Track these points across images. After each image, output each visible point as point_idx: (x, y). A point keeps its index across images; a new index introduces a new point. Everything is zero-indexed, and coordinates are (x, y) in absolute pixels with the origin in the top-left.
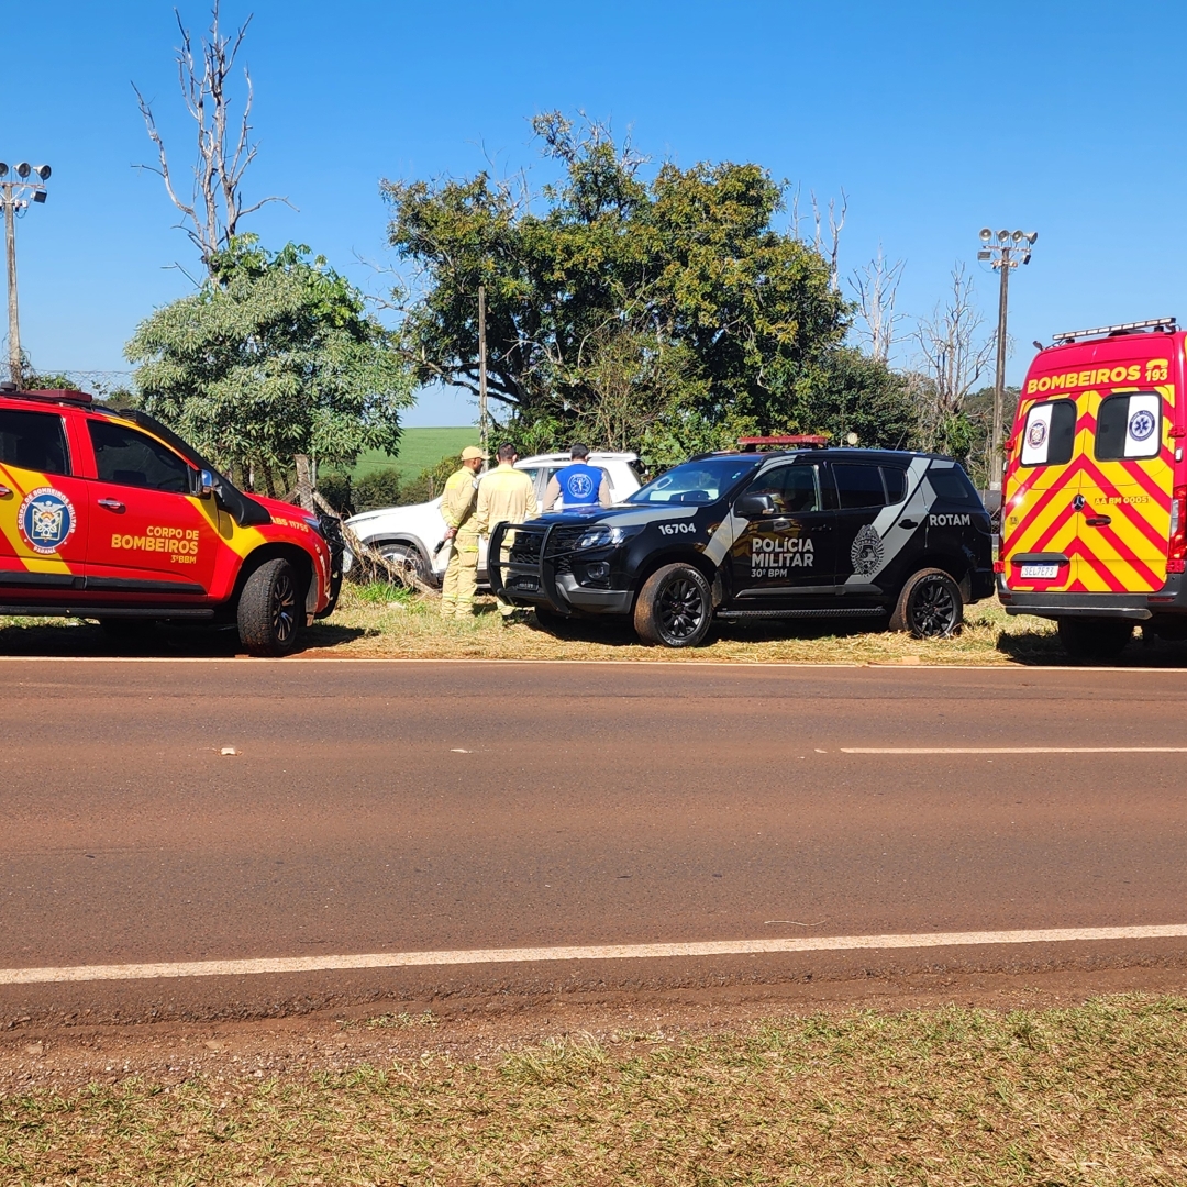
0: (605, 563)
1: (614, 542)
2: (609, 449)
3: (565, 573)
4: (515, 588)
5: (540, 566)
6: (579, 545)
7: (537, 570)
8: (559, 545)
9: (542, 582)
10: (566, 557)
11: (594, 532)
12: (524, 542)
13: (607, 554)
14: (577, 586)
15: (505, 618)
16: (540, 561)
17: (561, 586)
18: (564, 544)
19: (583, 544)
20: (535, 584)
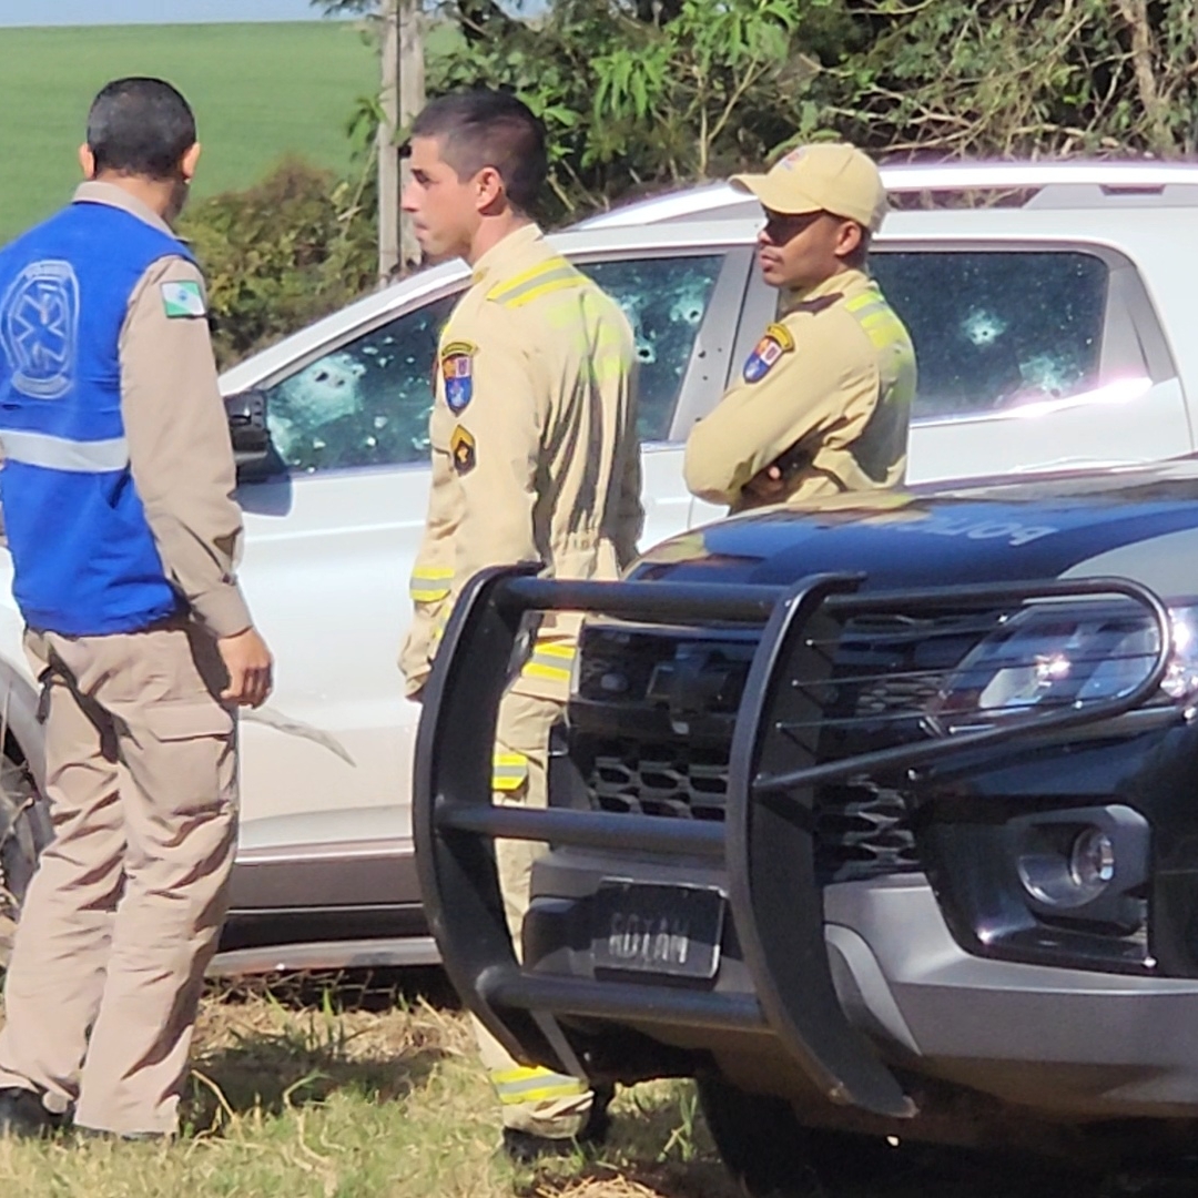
0: (1121, 813)
1: (1174, 686)
2: (1138, 145)
3: (883, 872)
4: (582, 962)
5: (731, 832)
6: (963, 703)
7: (711, 856)
8: (845, 703)
9: (744, 927)
10: (889, 776)
11: (1053, 629)
12: (633, 689)
13: (1135, 764)
14: (956, 953)
15: (522, 1141)
16: (733, 802)
17: (848, 946)
18: (874, 702)
19: (986, 700)
20: (699, 935)
